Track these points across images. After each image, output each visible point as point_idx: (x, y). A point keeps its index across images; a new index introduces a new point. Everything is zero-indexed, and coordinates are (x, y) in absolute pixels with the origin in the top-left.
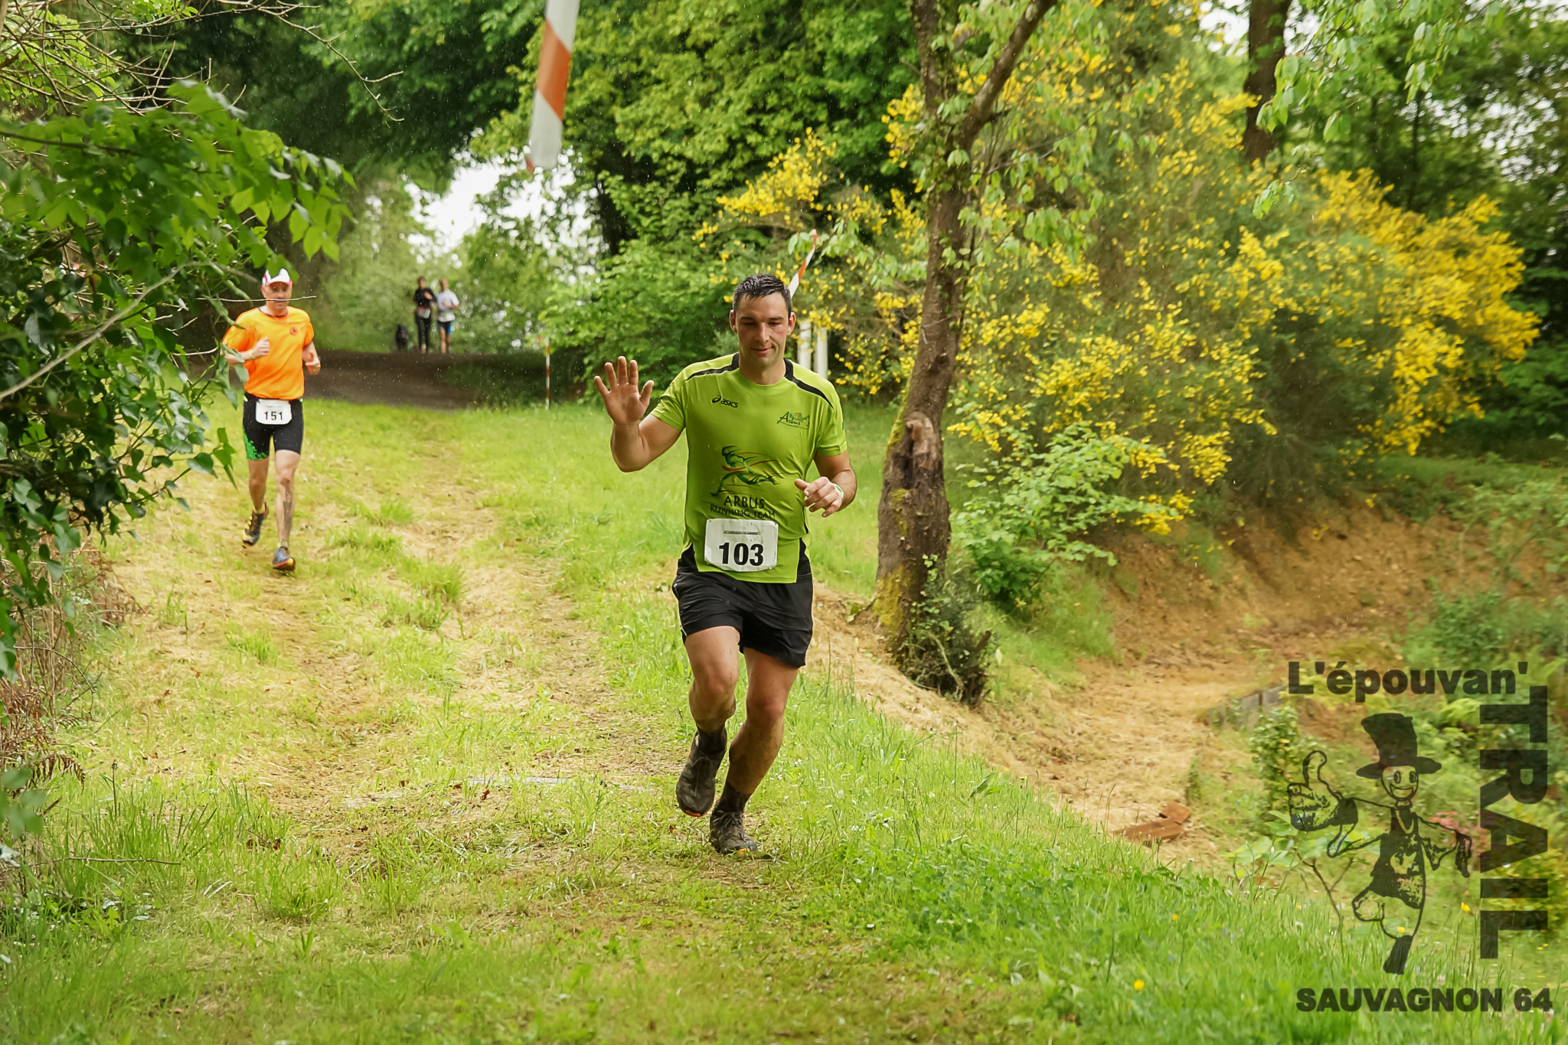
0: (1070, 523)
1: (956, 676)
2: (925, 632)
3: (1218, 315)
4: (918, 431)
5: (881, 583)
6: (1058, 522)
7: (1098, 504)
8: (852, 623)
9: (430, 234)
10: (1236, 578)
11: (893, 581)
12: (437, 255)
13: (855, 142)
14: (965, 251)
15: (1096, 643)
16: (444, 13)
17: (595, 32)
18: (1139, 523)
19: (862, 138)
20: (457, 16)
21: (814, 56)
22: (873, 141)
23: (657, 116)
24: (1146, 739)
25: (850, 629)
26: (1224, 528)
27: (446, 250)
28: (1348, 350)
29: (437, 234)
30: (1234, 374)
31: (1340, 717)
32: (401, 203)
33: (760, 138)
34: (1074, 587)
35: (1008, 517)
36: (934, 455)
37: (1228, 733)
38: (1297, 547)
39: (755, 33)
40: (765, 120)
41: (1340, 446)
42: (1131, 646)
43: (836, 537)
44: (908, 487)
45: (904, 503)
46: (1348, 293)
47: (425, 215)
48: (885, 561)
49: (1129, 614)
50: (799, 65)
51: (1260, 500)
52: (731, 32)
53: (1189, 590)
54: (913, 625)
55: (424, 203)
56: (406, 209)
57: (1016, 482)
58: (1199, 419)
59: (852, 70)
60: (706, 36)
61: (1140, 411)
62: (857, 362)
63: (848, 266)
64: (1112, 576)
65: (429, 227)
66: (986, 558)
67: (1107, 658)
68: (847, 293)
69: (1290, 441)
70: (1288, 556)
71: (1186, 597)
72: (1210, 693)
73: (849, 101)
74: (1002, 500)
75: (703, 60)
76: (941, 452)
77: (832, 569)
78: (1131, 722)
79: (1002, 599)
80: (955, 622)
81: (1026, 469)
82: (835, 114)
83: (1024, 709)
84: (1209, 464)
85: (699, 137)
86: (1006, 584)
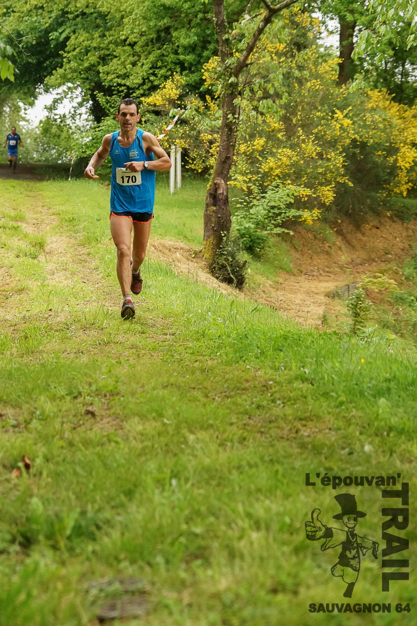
0: (275, 220)
1: (234, 278)
2: (222, 261)
3: (330, 142)
4: (219, 184)
5: (205, 242)
6: (270, 220)
7: (285, 213)
8: (194, 258)
9: (27, 121)
10: (338, 243)
11: (210, 242)
12: (30, 129)
13: (191, 79)
14: (237, 116)
15: (285, 267)
16: (35, 33)
17: (93, 39)
18: (300, 220)
19: (194, 77)
20: (40, 34)
21: (175, 47)
22: (197, 79)
23: (116, 70)
24: (306, 303)
25: (193, 260)
26: (333, 224)
27: (34, 127)
28: (380, 155)
29: (30, 121)
30: (337, 163)
31: (379, 295)
32: (17, 109)
33: (155, 78)
34: (277, 246)
35: (252, 218)
36: (225, 194)
37: (337, 301)
38: (361, 231)
39: (152, 39)
40: (157, 71)
41: (377, 193)
42: (299, 268)
43: (187, 226)
44: (215, 206)
45: (214, 212)
46: (379, 133)
47: (26, 114)
48: (206, 234)
49: (297, 255)
50: (170, 50)
51: (347, 214)
52: (144, 38)
53: (320, 247)
54: (217, 258)
55: (25, 109)
56: (19, 112)
57: (254, 205)
58: (323, 181)
59: (190, 52)
60: (134, 40)
61: (301, 178)
62: (193, 160)
63: (190, 124)
64: (291, 242)
65: (27, 118)
66: (244, 234)
67: (290, 272)
68: (190, 134)
69: (358, 190)
70: (357, 235)
71: (319, 250)
72: (330, 286)
73: (188, 64)
74: (249, 212)
75: (133, 49)
76: (227, 192)
77: (186, 237)
78: (300, 296)
79: (250, 249)
80: (233, 258)
81: (258, 200)
82: (183, 68)
83: (259, 291)
84: (327, 198)
85: (131, 77)
86: (251, 244)
